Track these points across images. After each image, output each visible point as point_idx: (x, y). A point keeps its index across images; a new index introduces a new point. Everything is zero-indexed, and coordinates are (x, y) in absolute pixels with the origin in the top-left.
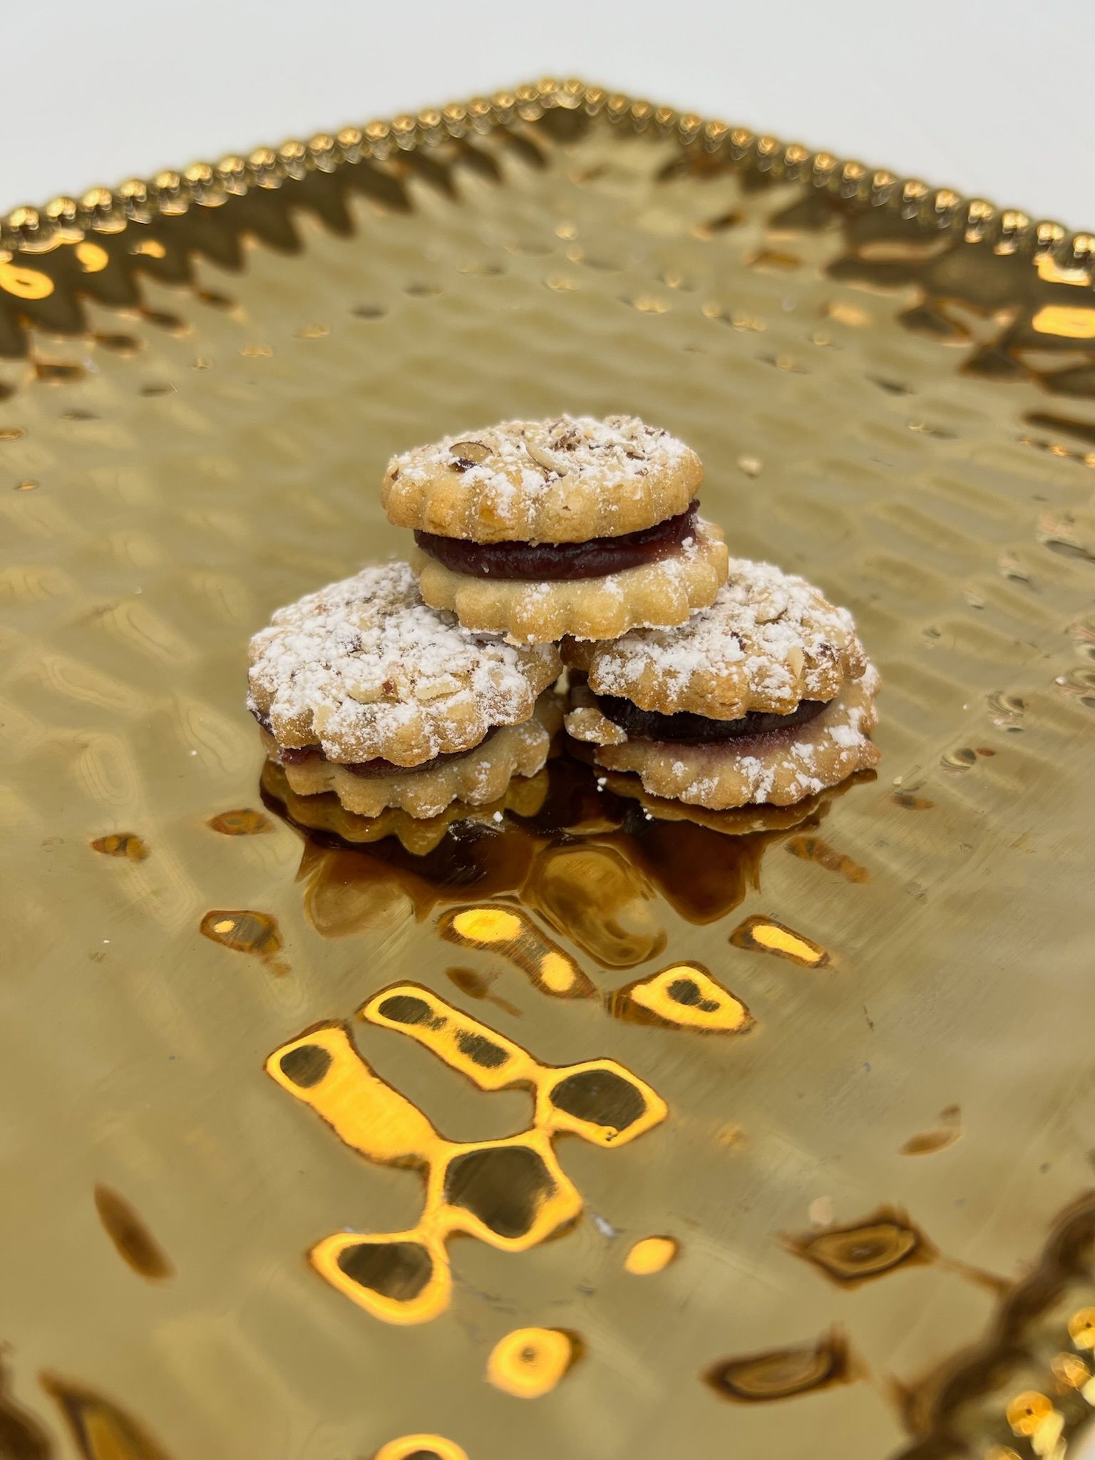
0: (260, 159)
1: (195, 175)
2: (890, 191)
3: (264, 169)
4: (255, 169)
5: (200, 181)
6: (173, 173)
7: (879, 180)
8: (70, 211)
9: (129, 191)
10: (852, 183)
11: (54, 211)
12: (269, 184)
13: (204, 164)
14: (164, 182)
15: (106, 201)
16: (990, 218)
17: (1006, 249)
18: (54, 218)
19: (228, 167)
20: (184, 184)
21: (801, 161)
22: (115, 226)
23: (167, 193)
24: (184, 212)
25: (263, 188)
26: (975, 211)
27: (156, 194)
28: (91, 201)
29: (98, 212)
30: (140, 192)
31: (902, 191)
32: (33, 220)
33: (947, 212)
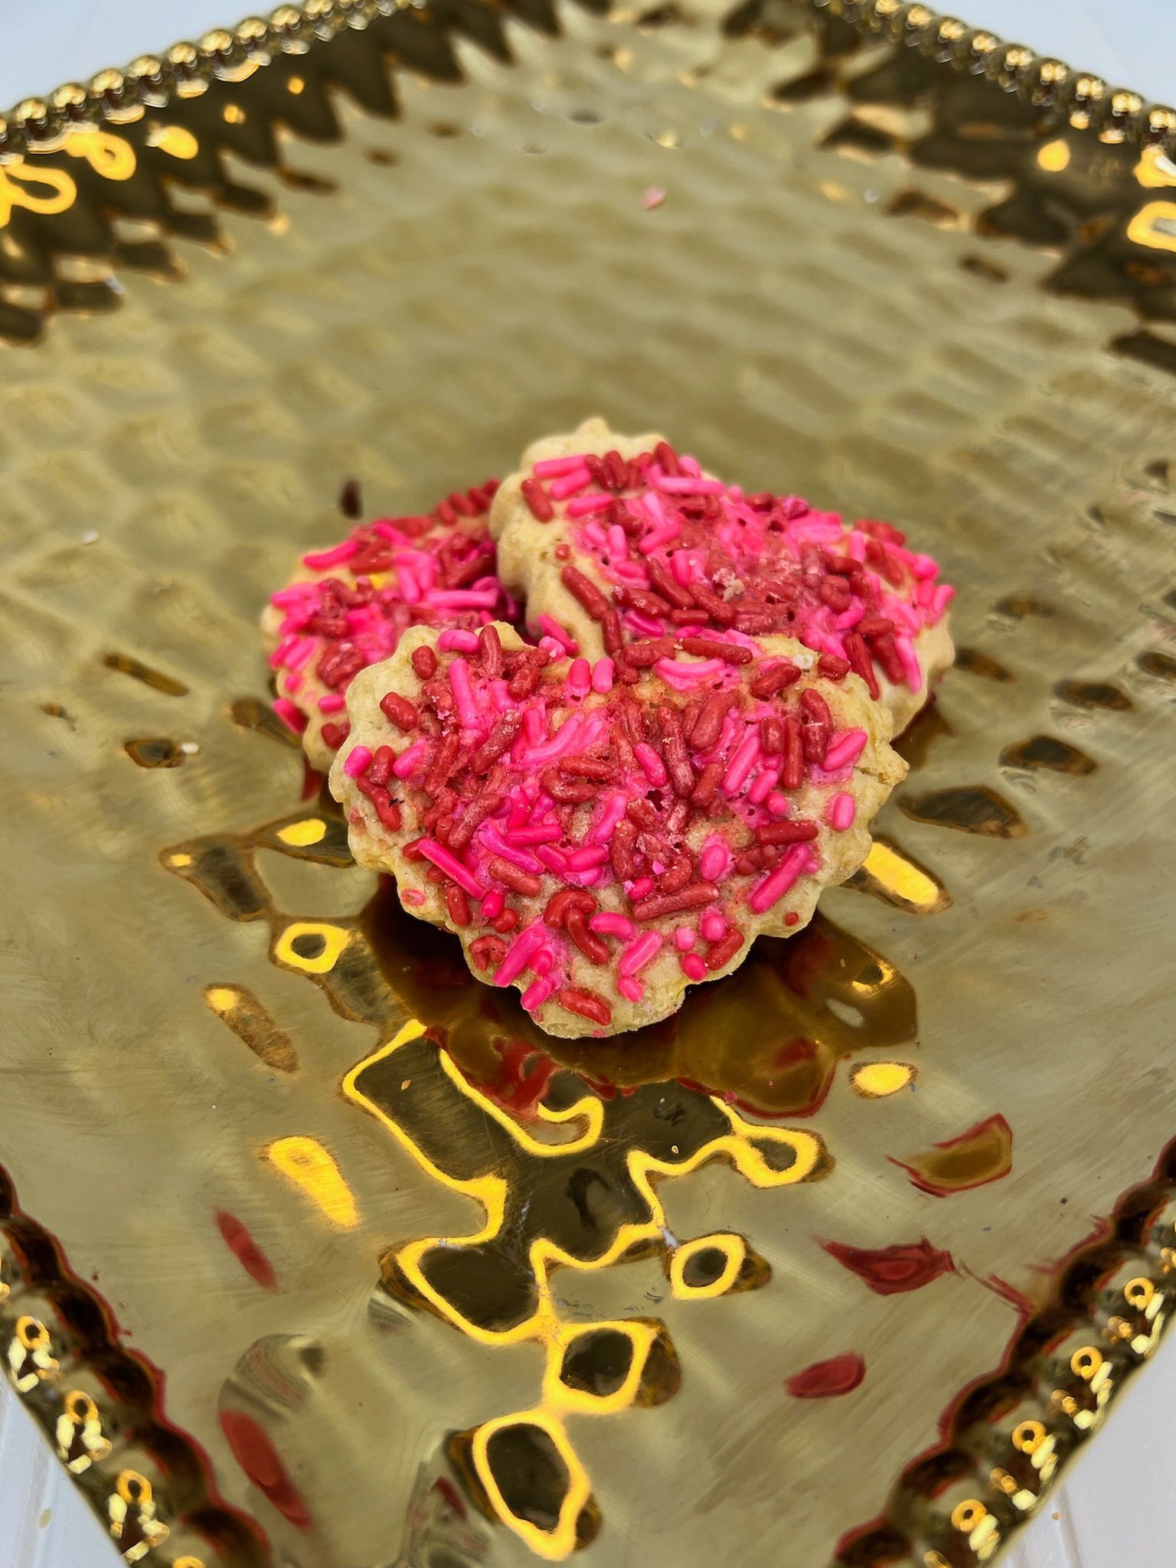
0: (282, 20)
1: (211, 45)
2: (990, 57)
3: (289, 32)
4: (278, 31)
5: (218, 52)
6: (188, 44)
7: (979, 43)
8: (79, 98)
9: (142, 69)
10: (947, 44)
11: (61, 101)
12: (297, 48)
13: (220, 31)
14: (180, 56)
15: (117, 83)
16: (1100, 97)
17: (1113, 136)
18: (61, 108)
19: (247, 32)
20: (201, 59)
21: (892, 13)
22: (132, 114)
23: (184, 71)
24: (205, 90)
25: (290, 54)
26: (1083, 88)
27: (172, 70)
28: (100, 86)
29: (111, 98)
30: (152, 69)
31: (1004, 58)
32: (39, 113)
33: (1050, 87)
